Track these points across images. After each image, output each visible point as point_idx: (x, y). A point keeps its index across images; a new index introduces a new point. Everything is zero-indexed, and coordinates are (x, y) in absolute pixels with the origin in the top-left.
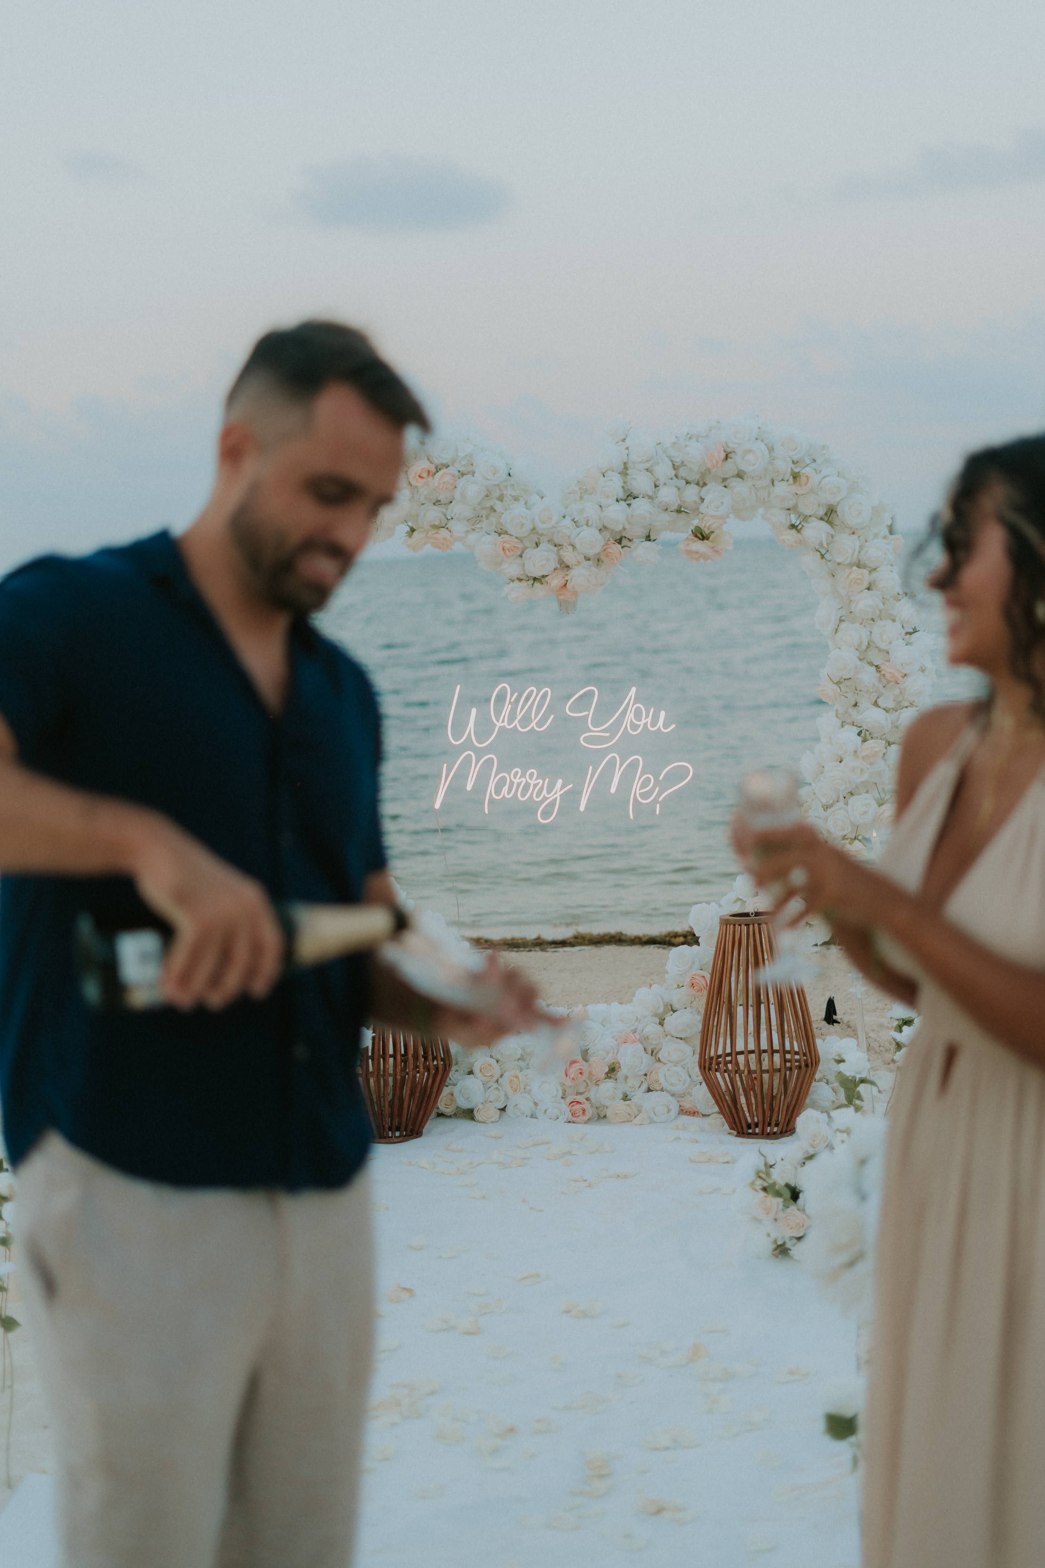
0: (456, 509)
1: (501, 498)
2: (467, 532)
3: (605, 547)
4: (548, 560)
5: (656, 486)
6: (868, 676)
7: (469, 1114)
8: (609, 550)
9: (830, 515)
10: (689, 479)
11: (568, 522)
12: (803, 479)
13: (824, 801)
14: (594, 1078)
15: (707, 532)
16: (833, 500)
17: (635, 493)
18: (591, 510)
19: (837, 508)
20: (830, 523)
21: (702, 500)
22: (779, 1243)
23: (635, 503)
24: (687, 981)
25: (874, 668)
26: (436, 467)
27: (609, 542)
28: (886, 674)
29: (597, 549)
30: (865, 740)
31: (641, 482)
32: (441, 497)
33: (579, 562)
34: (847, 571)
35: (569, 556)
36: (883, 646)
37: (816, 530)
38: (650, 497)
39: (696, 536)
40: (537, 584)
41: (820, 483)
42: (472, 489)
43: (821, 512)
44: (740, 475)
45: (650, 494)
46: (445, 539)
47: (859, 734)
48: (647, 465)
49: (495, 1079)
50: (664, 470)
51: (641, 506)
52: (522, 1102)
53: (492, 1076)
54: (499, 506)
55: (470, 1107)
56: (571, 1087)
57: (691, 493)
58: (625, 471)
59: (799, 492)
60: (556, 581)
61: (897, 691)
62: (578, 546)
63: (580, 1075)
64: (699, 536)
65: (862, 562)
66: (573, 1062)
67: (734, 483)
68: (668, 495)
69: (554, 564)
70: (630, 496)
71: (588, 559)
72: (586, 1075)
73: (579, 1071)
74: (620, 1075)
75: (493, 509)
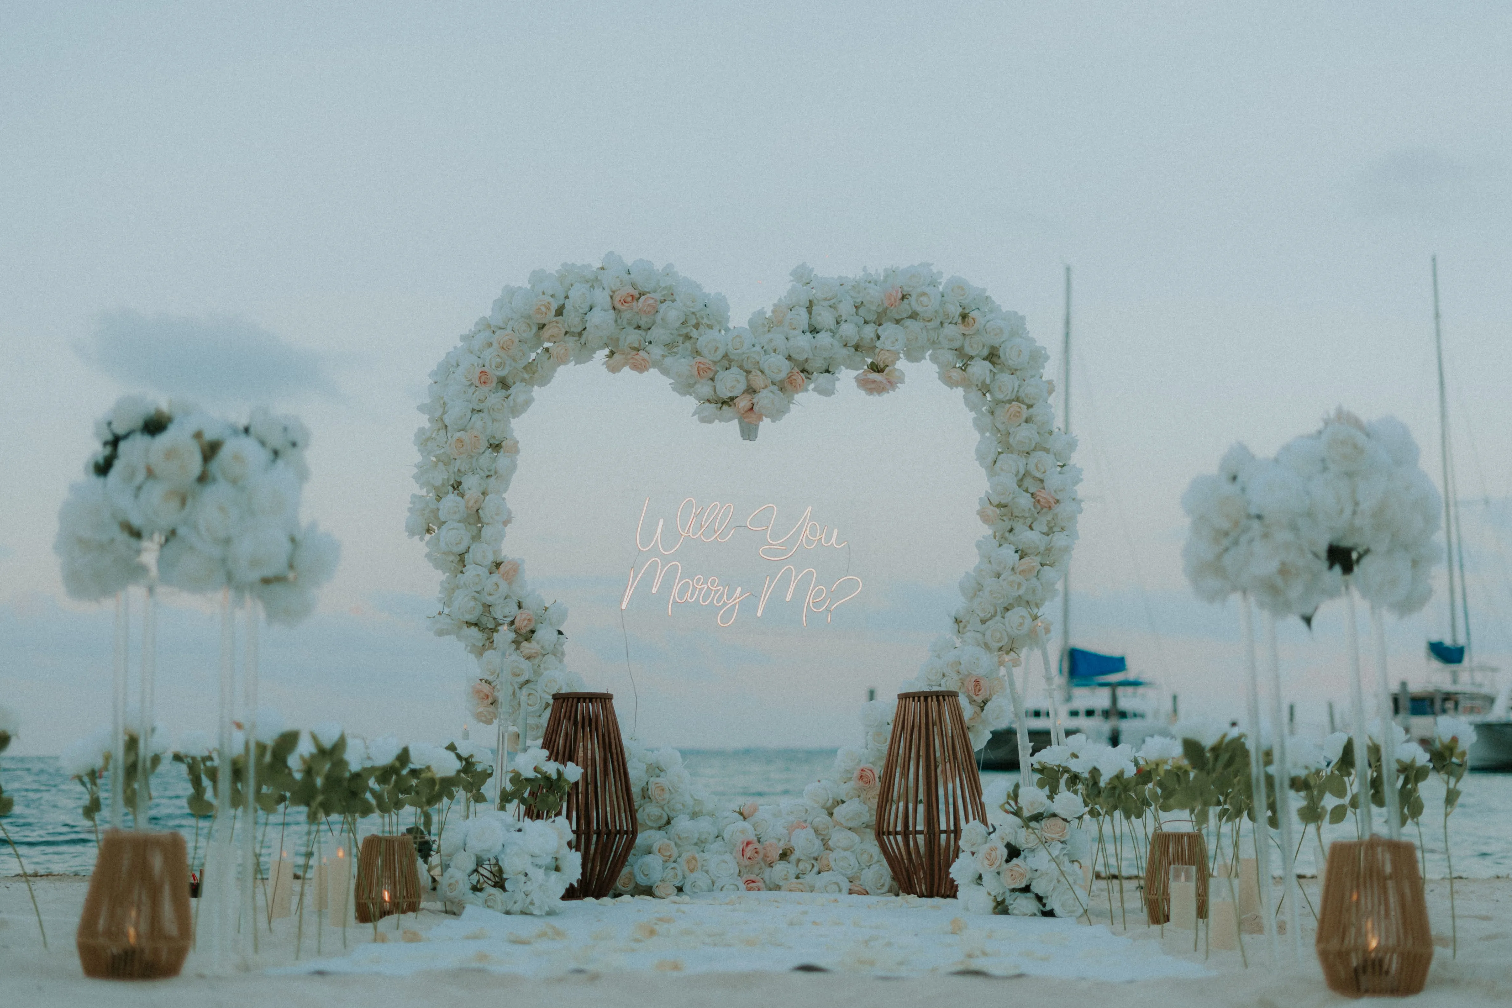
0: (656, 333)
1: (697, 326)
2: (664, 356)
3: (789, 375)
4: (738, 381)
5: (838, 323)
6: (1024, 501)
7: (648, 891)
8: (794, 377)
9: (993, 356)
10: (867, 319)
11: (758, 348)
12: (971, 321)
13: (982, 615)
14: (768, 859)
15: (882, 366)
16: (996, 342)
17: (818, 327)
18: (778, 340)
19: (998, 350)
20: (993, 363)
21: (879, 338)
22: (999, 899)
23: (818, 336)
24: (856, 774)
25: (1029, 495)
26: (640, 294)
27: (793, 371)
28: (1041, 500)
29: (783, 375)
30: (1021, 558)
31: (825, 318)
32: (642, 323)
33: (766, 387)
34: (1008, 405)
35: (758, 381)
36: (1038, 475)
37: (980, 369)
38: (831, 331)
39: (872, 369)
40: (725, 407)
41: (984, 326)
42: (672, 314)
43: (986, 352)
44: (914, 316)
45: (832, 327)
46: (643, 360)
47: (1016, 552)
48: (831, 302)
49: (673, 859)
50: (846, 308)
51: (824, 338)
52: (701, 879)
53: (670, 856)
54: (694, 333)
55: (649, 884)
56: (746, 867)
57: (869, 331)
58: (809, 309)
59: (966, 333)
60: (743, 403)
61: (1049, 518)
62: (766, 371)
63: (756, 855)
64: (875, 369)
65: (1021, 399)
66: (748, 844)
67: (909, 322)
68: (848, 330)
69: (742, 386)
70: (814, 331)
71: (773, 383)
72: (761, 855)
73: (755, 851)
74: (793, 858)
75: (688, 337)
